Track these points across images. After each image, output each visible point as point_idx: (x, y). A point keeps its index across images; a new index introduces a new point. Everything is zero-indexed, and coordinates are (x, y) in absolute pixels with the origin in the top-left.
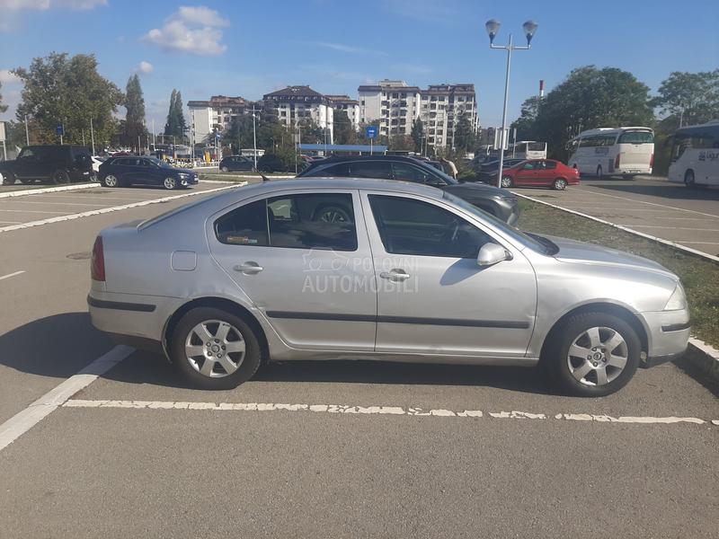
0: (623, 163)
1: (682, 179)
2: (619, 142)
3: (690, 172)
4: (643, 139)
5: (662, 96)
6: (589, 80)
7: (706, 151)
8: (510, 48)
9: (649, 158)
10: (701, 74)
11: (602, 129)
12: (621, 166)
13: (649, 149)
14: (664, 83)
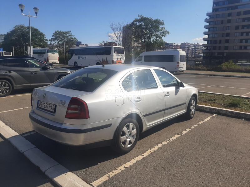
0: (50, 60)
1: (73, 65)
2: (47, 53)
3: (75, 63)
4: (55, 52)
5: (54, 38)
6: (23, 30)
7: (79, 56)
8: (29, 16)
9: (58, 58)
10: (65, 32)
11: (38, 48)
12: (49, 61)
13: (57, 55)
14: (53, 34)
